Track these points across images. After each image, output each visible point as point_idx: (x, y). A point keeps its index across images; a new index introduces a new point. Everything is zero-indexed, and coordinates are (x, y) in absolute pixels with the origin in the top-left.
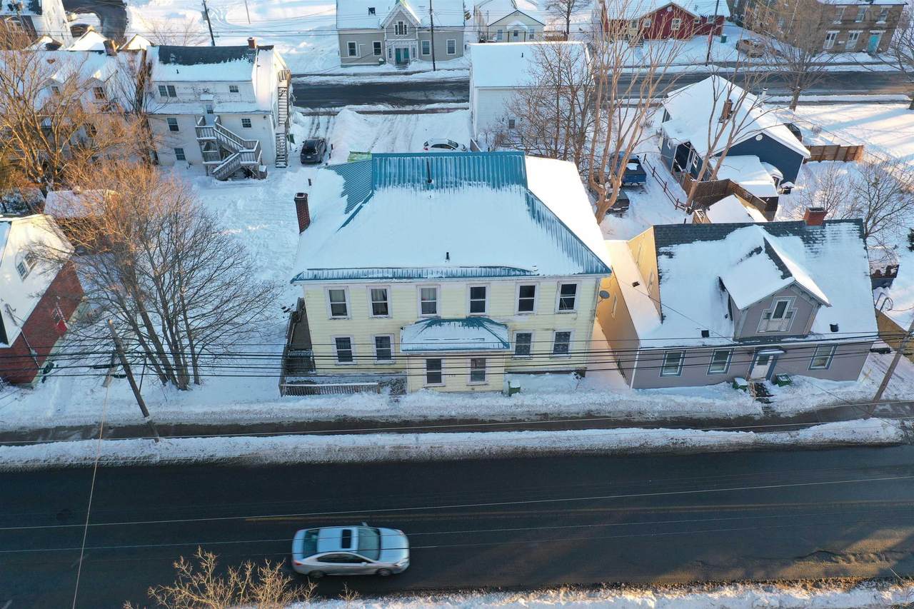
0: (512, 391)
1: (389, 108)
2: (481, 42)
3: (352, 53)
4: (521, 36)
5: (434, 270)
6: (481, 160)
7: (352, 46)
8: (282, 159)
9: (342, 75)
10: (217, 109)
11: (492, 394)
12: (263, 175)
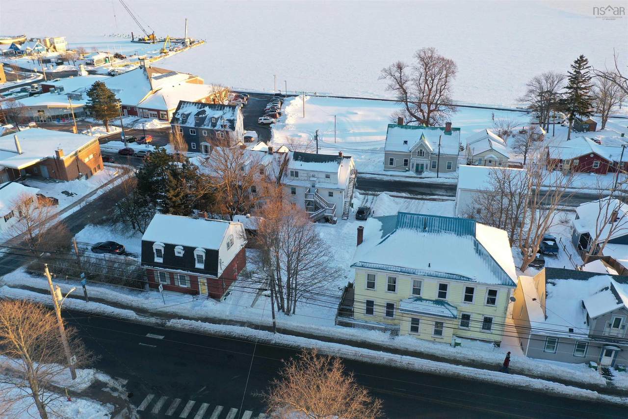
0: (457, 344)
1: (409, 195)
2: (468, 164)
3: (391, 164)
4: (493, 163)
5: (422, 271)
6: (453, 222)
7: (392, 160)
8: (345, 215)
9: (384, 175)
10: (317, 186)
11: (445, 344)
12: (334, 223)
